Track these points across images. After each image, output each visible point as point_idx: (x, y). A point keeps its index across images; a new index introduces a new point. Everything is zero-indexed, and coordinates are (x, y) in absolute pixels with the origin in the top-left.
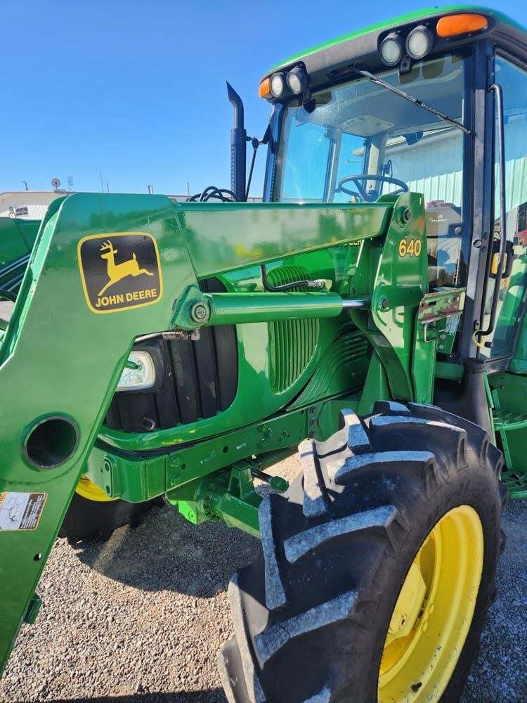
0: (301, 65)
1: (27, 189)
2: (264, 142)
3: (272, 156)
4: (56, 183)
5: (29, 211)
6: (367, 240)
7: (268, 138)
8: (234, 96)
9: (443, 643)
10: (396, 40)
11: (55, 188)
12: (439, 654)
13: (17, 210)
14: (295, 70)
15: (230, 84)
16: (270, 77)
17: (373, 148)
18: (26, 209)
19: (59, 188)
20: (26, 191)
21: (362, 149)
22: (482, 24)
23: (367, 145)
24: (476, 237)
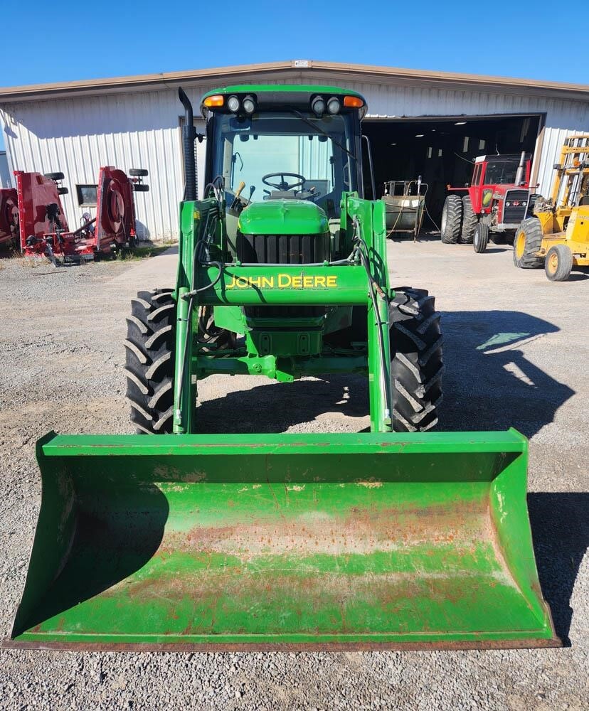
10: (323, 102)
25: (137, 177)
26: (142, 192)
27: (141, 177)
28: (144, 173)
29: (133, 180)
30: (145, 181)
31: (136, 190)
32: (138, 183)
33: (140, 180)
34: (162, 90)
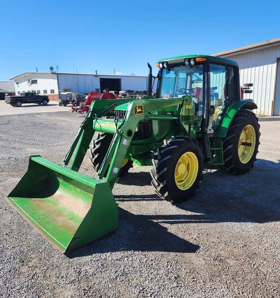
0: (167, 62)
1: (37, 71)
2: (157, 77)
3: (159, 81)
4: (52, 69)
5: (38, 82)
6: (179, 105)
7: (158, 76)
8: (149, 66)
9: (190, 181)
10: (188, 61)
11: (51, 71)
12: (189, 183)
13: (32, 81)
14: (165, 63)
15: (149, 63)
16: (159, 63)
17: (189, 76)
18: (37, 81)
19: (53, 71)
20: (36, 72)
21: (186, 77)
22: (205, 59)
23: (187, 75)
24: (206, 105)
25: (247, 87)
26: (249, 94)
27: (249, 87)
28: (251, 85)
29: (244, 88)
30: (251, 88)
31: (245, 93)
32: (247, 90)
33: (248, 88)
34: (270, 48)
